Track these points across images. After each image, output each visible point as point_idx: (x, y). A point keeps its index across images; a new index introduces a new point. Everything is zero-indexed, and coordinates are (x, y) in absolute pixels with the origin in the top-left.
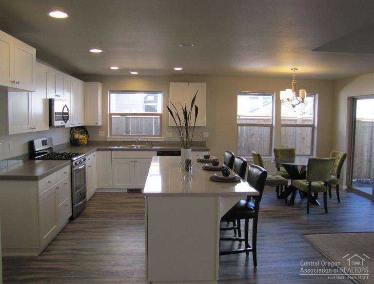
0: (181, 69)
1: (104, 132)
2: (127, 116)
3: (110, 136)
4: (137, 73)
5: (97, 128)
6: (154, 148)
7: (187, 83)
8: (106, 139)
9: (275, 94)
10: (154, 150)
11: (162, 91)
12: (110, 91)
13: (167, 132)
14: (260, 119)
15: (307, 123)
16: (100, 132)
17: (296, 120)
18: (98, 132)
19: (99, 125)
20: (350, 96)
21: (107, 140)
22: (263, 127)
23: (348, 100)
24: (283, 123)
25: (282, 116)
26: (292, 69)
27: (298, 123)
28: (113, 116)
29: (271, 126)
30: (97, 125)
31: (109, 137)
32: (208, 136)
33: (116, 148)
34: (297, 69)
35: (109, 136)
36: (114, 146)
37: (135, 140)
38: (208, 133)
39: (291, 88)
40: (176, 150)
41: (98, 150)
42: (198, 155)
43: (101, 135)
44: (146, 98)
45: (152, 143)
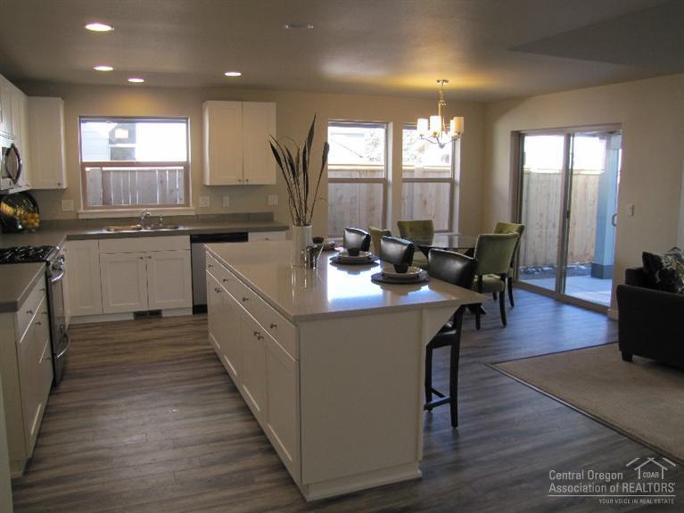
0: (239, 74)
1: (72, 202)
2: (104, 169)
3: (84, 209)
4: (142, 81)
5: (57, 194)
6: (181, 228)
7: (239, 103)
8: (78, 214)
9: (391, 125)
10: (183, 233)
11: (187, 119)
12: (80, 117)
13: (200, 198)
14: (352, 170)
15: (442, 176)
16: (63, 202)
17: (413, 171)
18: (61, 203)
19: (64, 187)
20: (516, 129)
21: (81, 217)
22: (357, 184)
23: (512, 135)
24: (406, 176)
25: (404, 163)
26: (438, 81)
27: (416, 176)
28: (88, 169)
29: (384, 181)
30: (60, 187)
31: (84, 213)
32: (276, 202)
33: (105, 232)
34: (446, 81)
35: (82, 210)
36: (100, 228)
37: (138, 215)
38: (276, 197)
39: (437, 114)
40: (226, 232)
41: (69, 238)
42: (267, 239)
43: (67, 207)
44: (112, 133)
45: (173, 221)
